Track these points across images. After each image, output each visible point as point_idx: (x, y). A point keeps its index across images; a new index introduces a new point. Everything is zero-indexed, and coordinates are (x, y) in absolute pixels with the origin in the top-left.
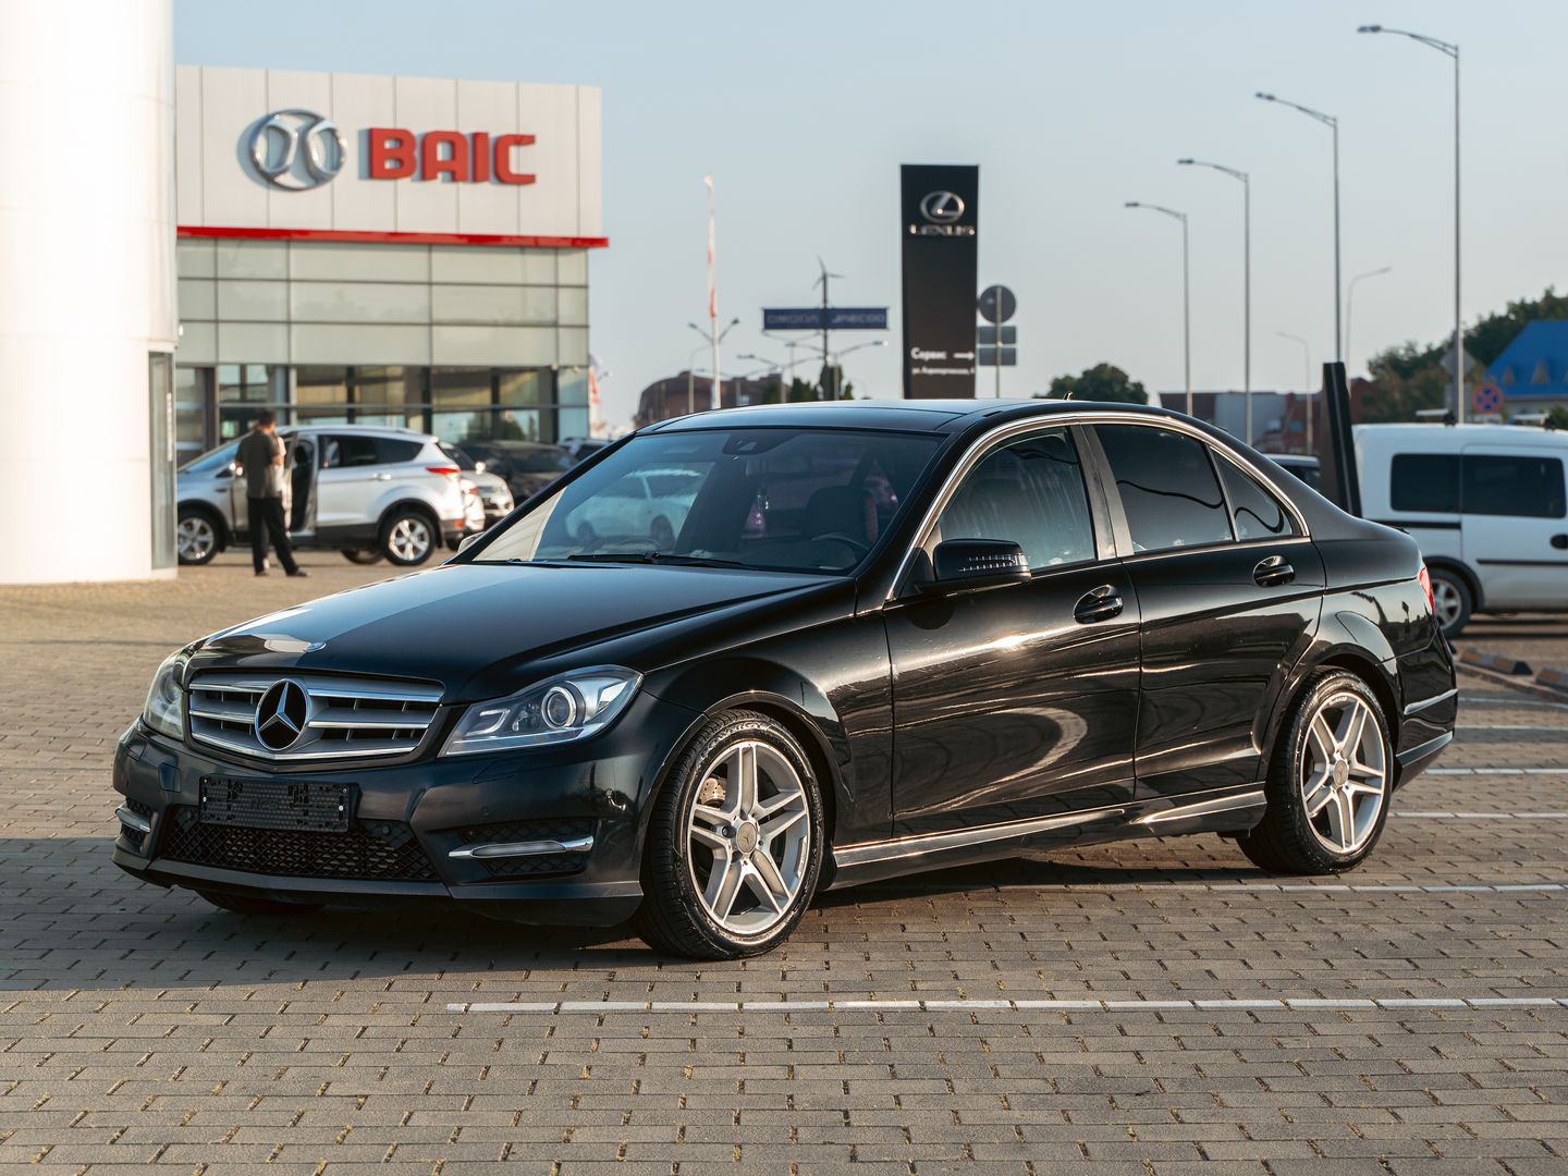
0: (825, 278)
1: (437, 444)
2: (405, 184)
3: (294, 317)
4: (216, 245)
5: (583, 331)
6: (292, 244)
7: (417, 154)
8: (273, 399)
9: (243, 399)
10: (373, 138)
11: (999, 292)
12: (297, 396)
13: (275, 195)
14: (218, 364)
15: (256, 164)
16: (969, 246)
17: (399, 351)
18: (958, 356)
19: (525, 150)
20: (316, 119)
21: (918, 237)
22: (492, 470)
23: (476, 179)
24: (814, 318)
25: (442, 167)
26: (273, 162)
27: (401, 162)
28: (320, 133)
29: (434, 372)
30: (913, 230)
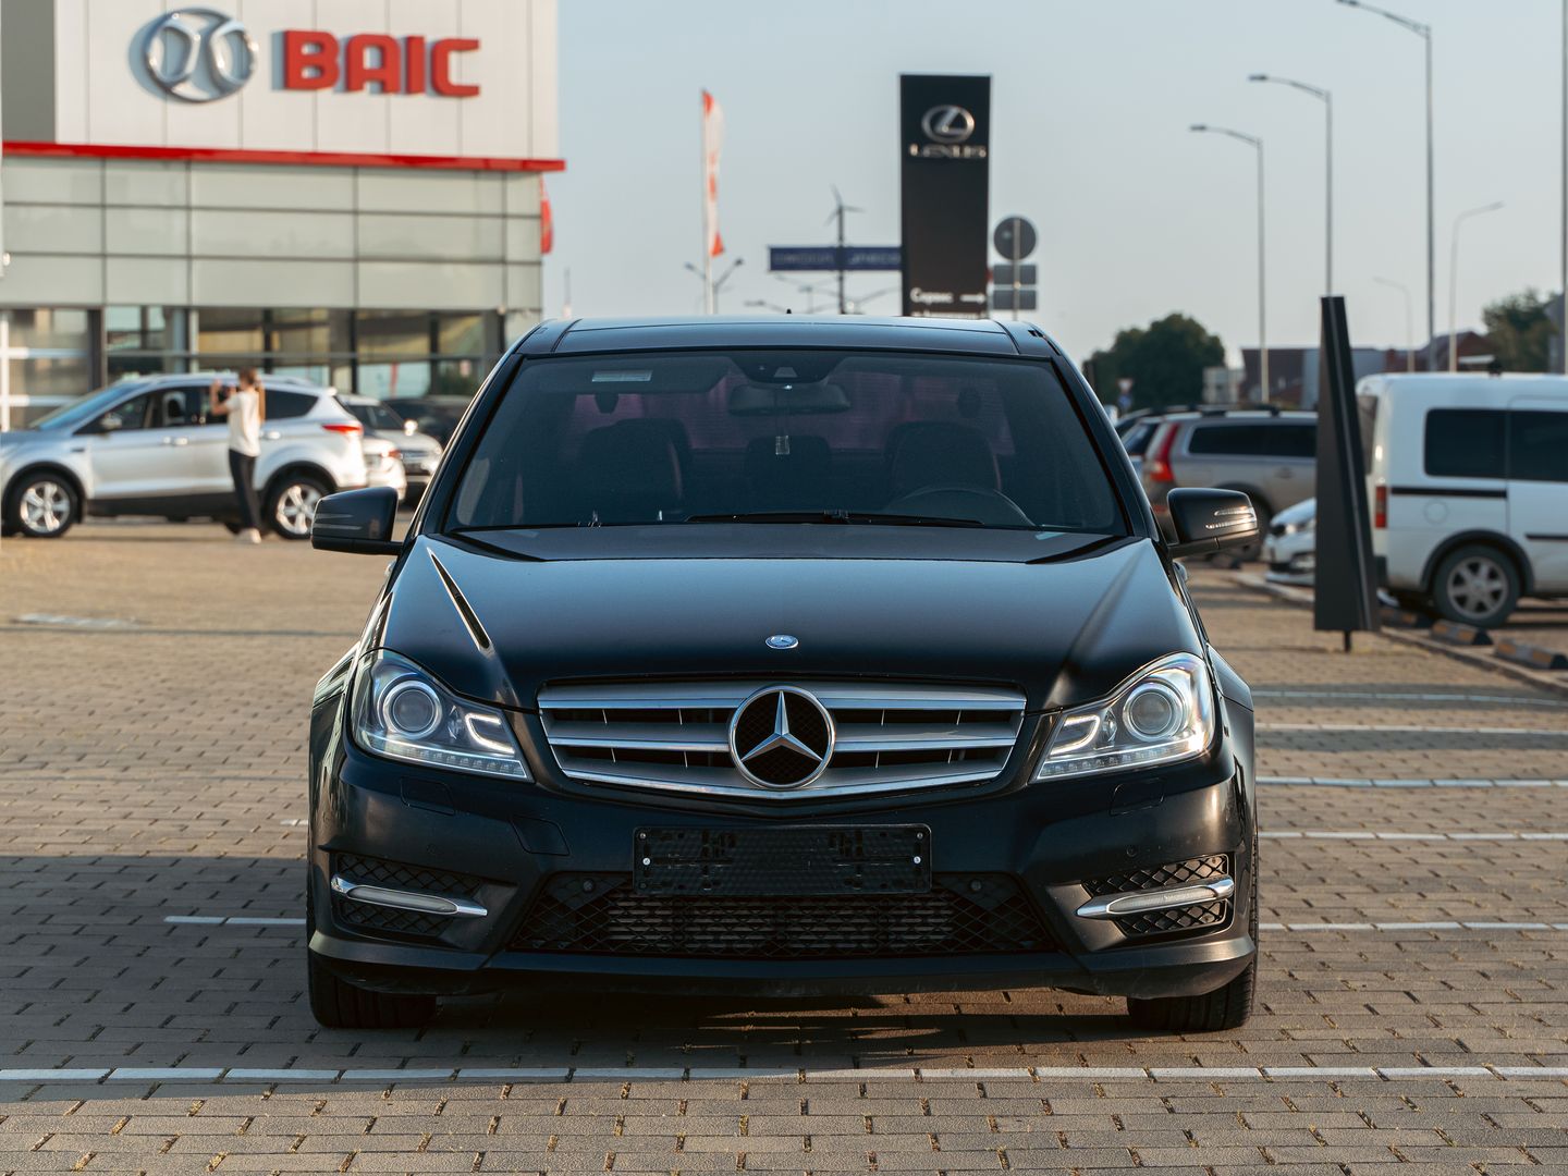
0: (840, 211)
1: (335, 398)
2: (325, 95)
3: (195, 251)
4: (103, 167)
5: (535, 269)
6: (193, 166)
7: (340, 60)
8: (170, 346)
9: (144, 346)
10: (289, 42)
11: (1017, 225)
12: (198, 343)
13: (175, 108)
14: (104, 305)
15: (150, 72)
16: (980, 168)
17: (321, 291)
18: (967, 298)
19: (468, 56)
20: (222, 19)
21: (919, 159)
22: (425, 431)
23: (411, 89)
24: (828, 258)
25: (370, 75)
26: (171, 69)
27: (321, 69)
28: (227, 35)
29: (361, 316)
30: (914, 150)
